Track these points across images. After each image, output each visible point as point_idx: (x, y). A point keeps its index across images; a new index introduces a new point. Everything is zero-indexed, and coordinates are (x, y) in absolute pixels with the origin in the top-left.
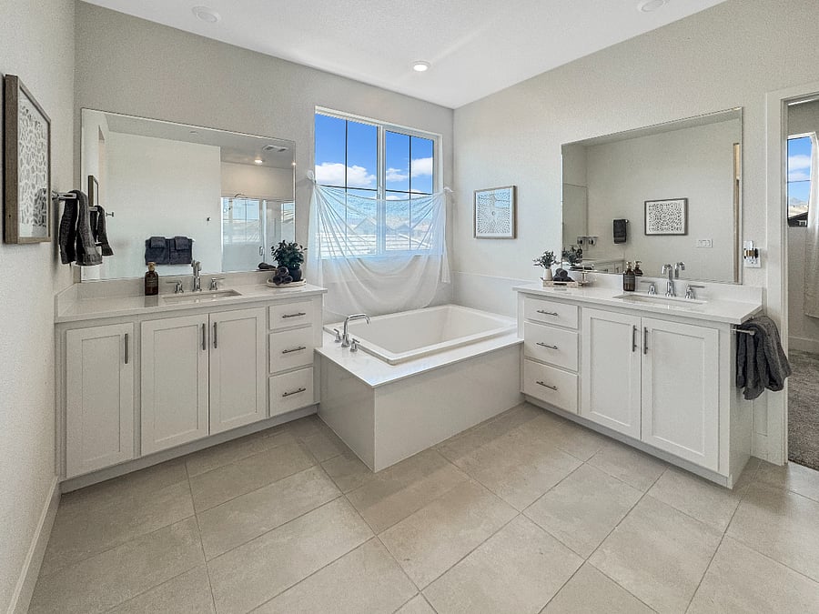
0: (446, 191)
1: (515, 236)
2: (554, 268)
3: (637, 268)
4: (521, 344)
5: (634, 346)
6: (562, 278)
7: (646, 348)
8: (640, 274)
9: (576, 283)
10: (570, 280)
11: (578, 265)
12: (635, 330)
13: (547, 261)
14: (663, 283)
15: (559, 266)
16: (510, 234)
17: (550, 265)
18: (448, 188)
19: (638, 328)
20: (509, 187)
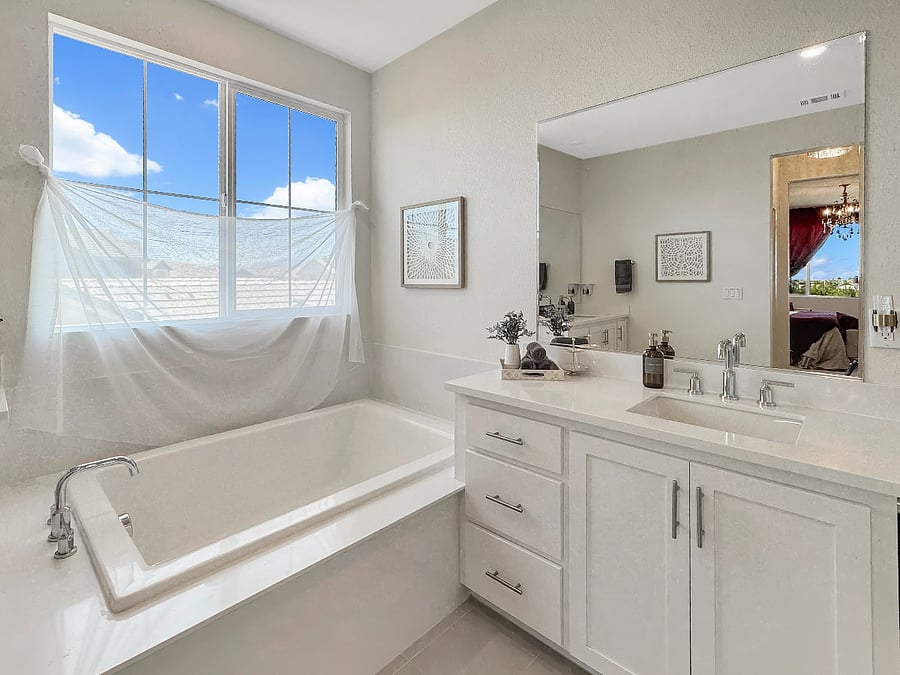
0: (357, 209)
1: (464, 283)
2: (523, 342)
3: (665, 344)
4: (460, 495)
5: (676, 524)
6: (536, 363)
7: (701, 532)
8: (670, 354)
9: (561, 372)
10: (550, 366)
11: (565, 334)
12: (676, 488)
13: (511, 329)
14: (714, 373)
15: (533, 339)
16: (456, 280)
17: (516, 338)
18: (359, 203)
19: (684, 485)
20: (453, 200)
